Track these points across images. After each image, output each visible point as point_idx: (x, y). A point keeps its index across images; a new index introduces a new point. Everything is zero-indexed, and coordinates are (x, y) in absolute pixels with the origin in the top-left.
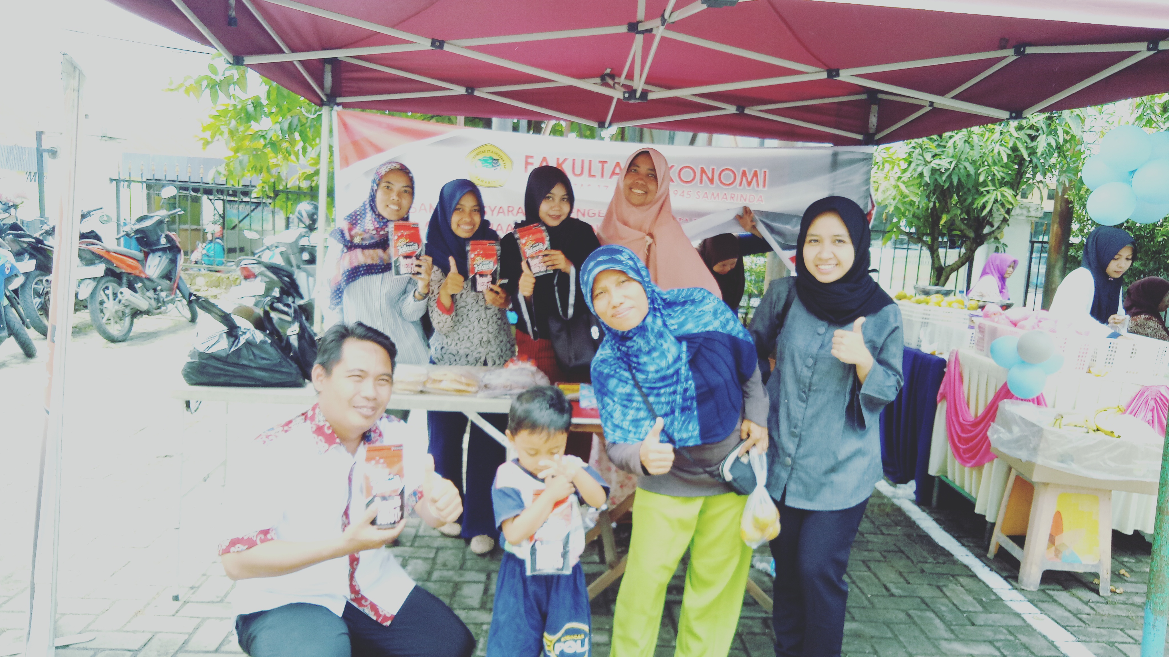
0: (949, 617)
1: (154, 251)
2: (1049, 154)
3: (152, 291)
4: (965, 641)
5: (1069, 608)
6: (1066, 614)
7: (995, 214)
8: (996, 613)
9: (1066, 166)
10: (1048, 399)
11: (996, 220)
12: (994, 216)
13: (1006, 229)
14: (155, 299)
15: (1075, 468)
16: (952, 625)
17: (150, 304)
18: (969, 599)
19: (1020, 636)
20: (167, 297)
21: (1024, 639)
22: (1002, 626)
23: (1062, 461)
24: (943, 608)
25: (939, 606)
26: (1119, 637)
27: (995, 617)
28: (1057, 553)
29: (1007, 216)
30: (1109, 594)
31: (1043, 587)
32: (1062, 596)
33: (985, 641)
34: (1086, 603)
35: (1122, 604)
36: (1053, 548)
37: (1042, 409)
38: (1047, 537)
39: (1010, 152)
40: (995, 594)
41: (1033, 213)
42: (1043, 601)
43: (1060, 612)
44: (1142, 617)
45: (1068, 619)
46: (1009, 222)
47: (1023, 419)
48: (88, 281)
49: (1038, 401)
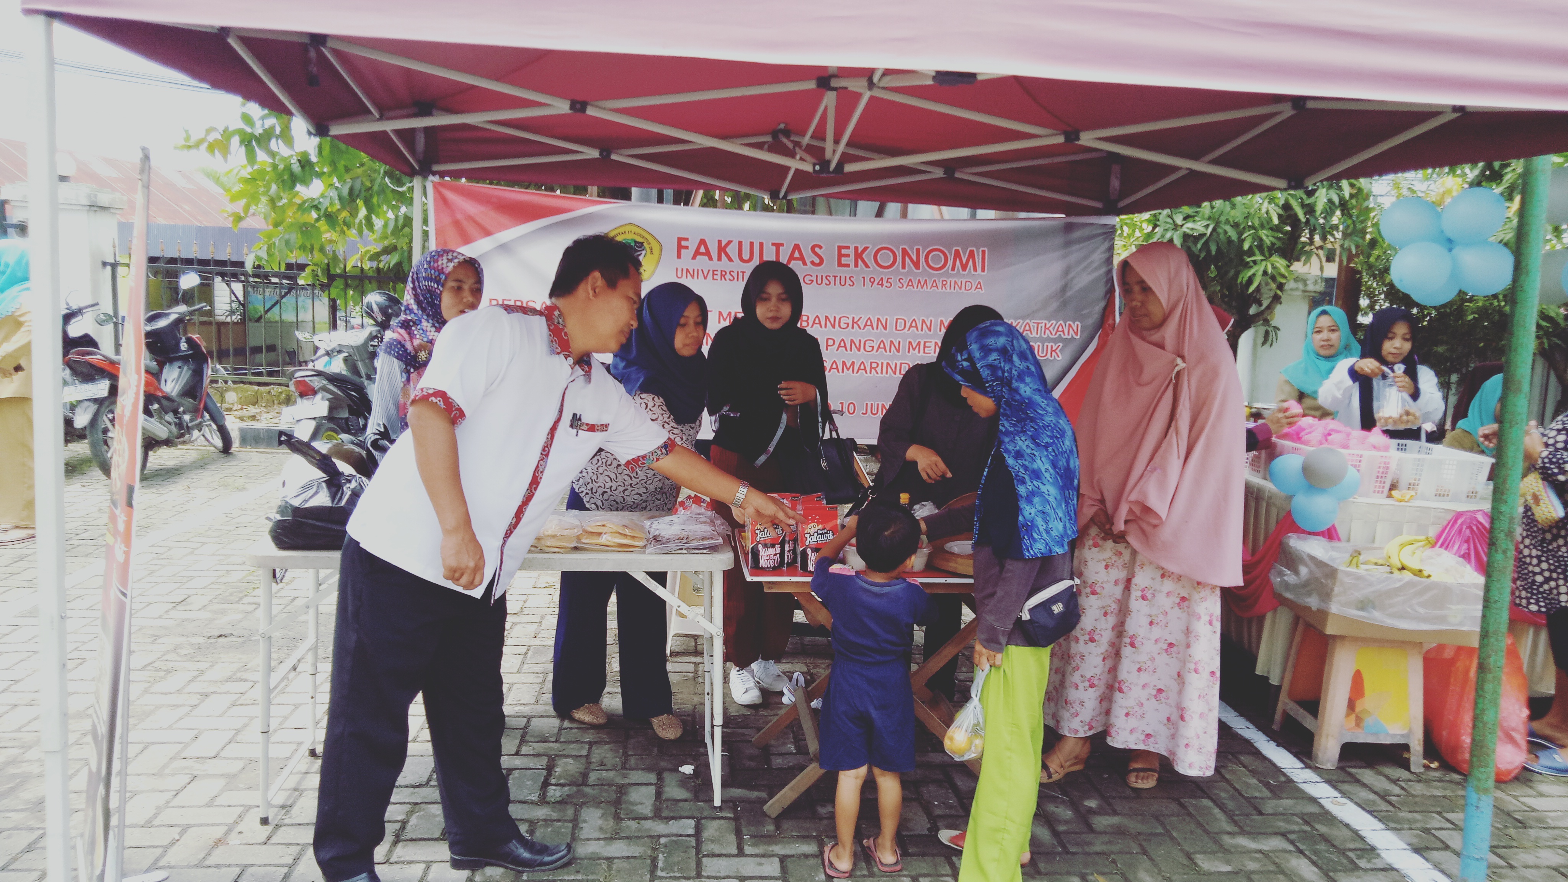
0: (1230, 805)
1: (171, 361)
2: (1329, 212)
3: (171, 414)
4: (1254, 834)
5: (1376, 790)
6: (1372, 796)
7: (1264, 290)
8: (1287, 798)
9: (1352, 226)
10: (1341, 531)
11: (1265, 296)
12: (1262, 291)
13: (1278, 309)
14: (176, 424)
15: (1377, 616)
16: (1235, 815)
17: (170, 432)
18: (1254, 781)
19: (1318, 826)
20: (191, 420)
21: (1322, 829)
22: (1296, 815)
23: (1362, 609)
24: (1223, 795)
25: (1216, 792)
26: (1436, 822)
27: (1286, 803)
28: (1359, 721)
29: (1279, 292)
30: (1422, 770)
31: (1341, 764)
32: (1367, 775)
33: (1276, 834)
34: (1395, 782)
35: (1438, 781)
36: (1353, 716)
37: (1336, 544)
38: (1346, 703)
39: (1281, 212)
40: (1284, 775)
41: (1311, 287)
42: (1343, 782)
43: (1365, 794)
44: (1463, 797)
45: (1374, 802)
46: (1282, 300)
47: (1313, 558)
48: (87, 404)
49: (1330, 534)
